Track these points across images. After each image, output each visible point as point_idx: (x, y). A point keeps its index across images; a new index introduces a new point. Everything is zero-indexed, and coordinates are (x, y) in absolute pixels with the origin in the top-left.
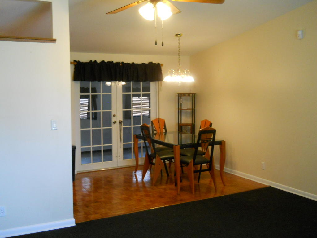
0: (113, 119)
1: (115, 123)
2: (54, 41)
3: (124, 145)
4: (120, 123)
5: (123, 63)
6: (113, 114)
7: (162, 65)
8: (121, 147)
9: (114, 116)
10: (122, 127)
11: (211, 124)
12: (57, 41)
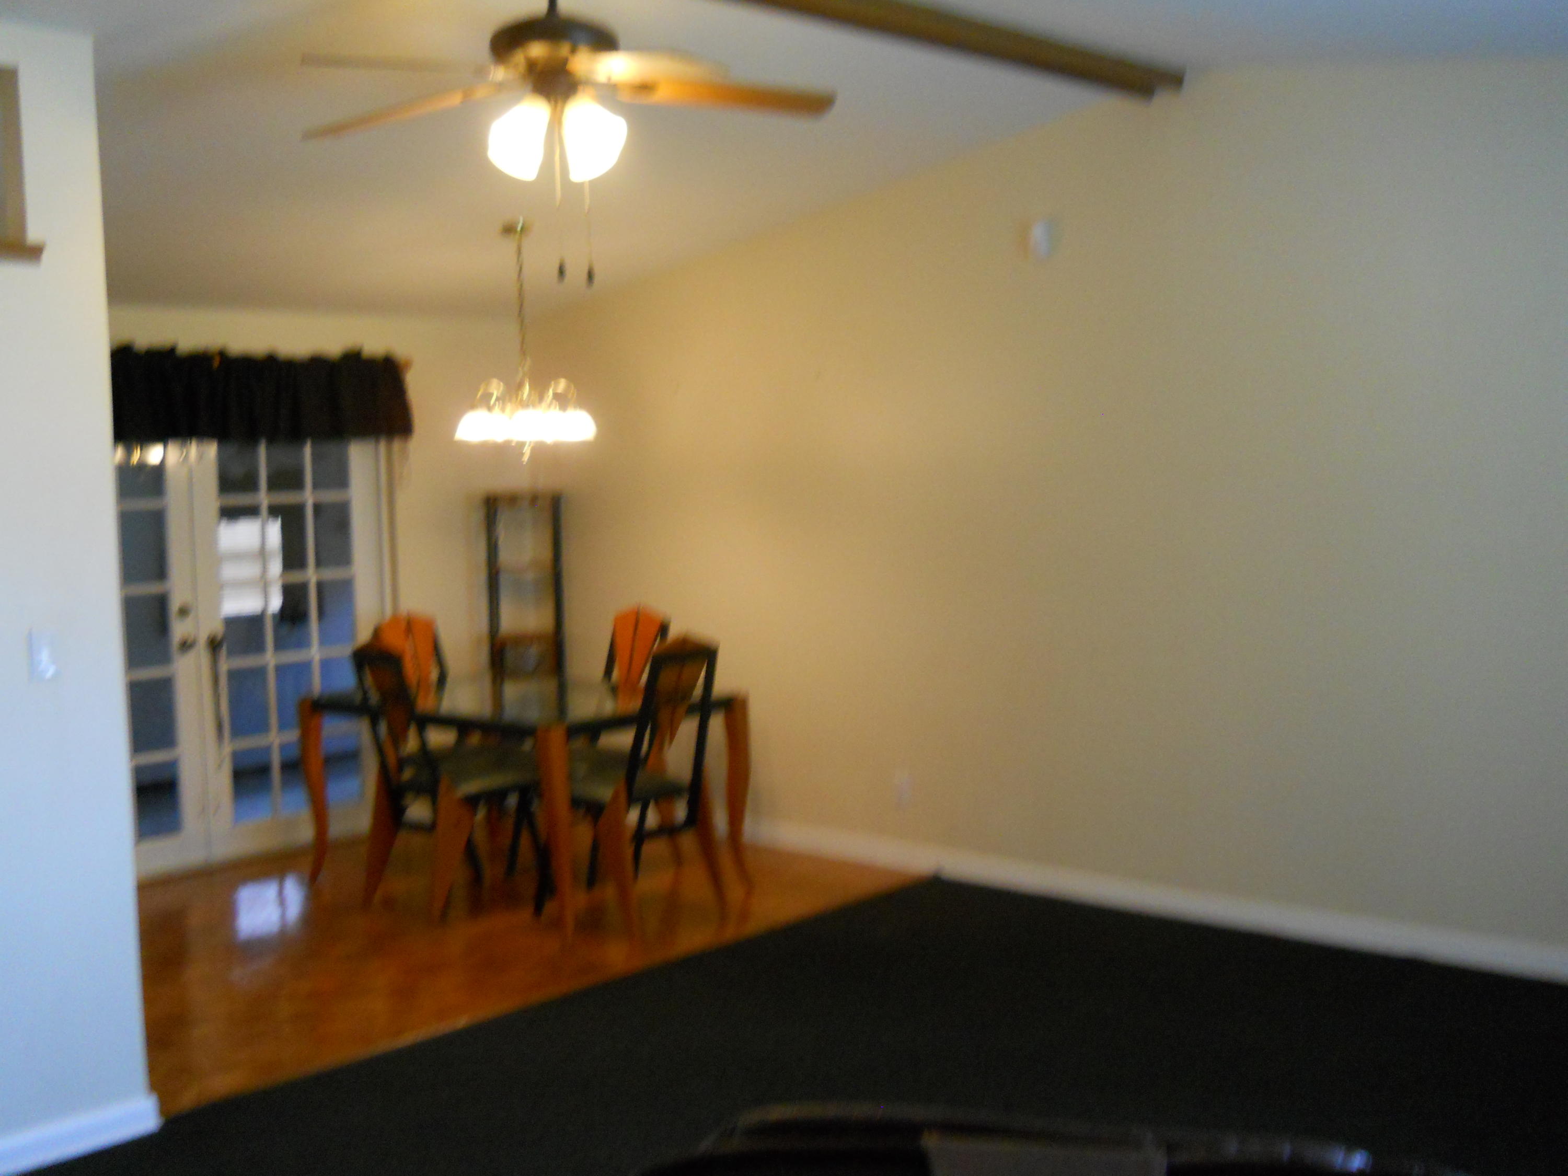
0: (179, 630)
1: (186, 646)
2: (33, 253)
3: (236, 756)
4: (214, 645)
5: (222, 354)
6: (175, 605)
7: (408, 365)
8: (220, 766)
9: (184, 612)
10: (224, 666)
11: (663, 629)
12: (45, 256)
